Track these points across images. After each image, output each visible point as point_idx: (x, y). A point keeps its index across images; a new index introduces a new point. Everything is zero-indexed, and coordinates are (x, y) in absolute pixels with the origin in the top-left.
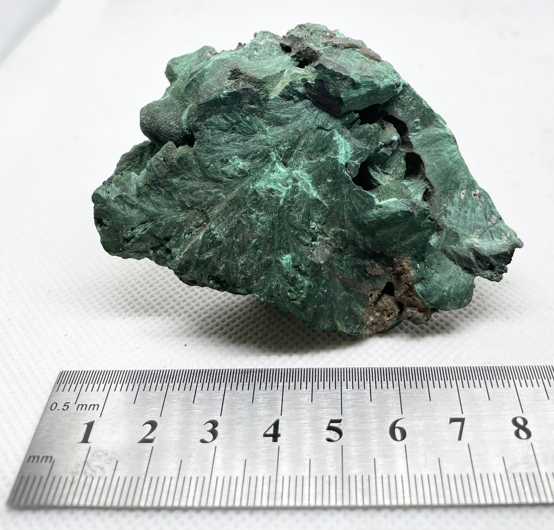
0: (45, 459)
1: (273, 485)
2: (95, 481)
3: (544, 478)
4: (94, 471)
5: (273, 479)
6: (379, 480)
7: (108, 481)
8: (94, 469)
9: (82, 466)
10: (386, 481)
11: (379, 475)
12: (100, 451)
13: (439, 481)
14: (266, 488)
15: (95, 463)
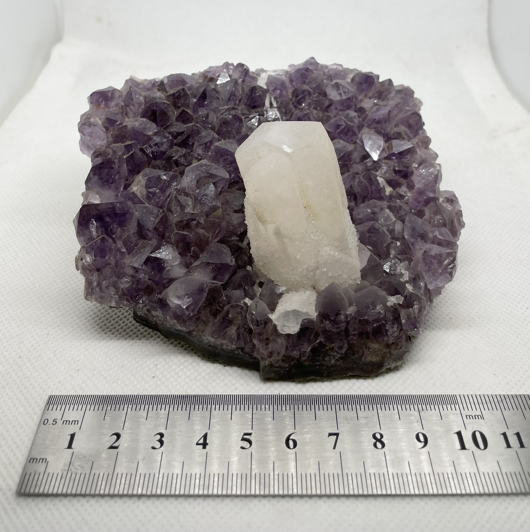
0: (41, 460)
1: (202, 480)
2: (78, 476)
3: (391, 477)
4: (77, 469)
5: (203, 475)
6: (276, 477)
7: (87, 476)
8: (77, 467)
9: (68, 465)
10: (281, 477)
11: (276, 473)
12: (81, 455)
13: (318, 478)
14: (197, 481)
15: (77, 463)
